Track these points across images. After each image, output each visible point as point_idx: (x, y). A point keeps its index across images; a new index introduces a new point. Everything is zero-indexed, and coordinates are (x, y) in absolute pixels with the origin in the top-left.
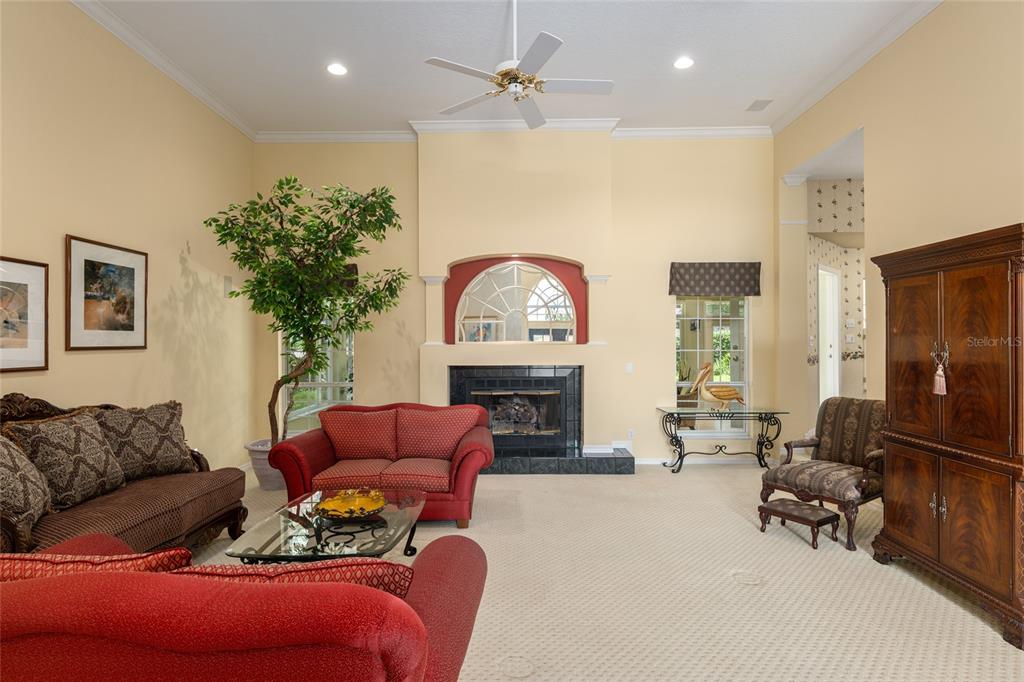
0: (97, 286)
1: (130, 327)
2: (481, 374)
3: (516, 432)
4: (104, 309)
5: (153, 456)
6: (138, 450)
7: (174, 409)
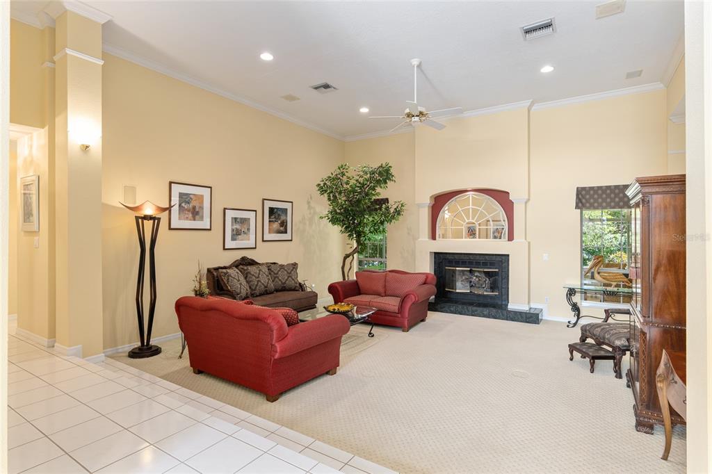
0: (273, 217)
1: (286, 232)
2: (451, 257)
3: (471, 292)
4: (276, 225)
5: (285, 283)
6: (280, 280)
7: (295, 265)
